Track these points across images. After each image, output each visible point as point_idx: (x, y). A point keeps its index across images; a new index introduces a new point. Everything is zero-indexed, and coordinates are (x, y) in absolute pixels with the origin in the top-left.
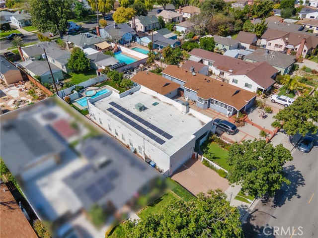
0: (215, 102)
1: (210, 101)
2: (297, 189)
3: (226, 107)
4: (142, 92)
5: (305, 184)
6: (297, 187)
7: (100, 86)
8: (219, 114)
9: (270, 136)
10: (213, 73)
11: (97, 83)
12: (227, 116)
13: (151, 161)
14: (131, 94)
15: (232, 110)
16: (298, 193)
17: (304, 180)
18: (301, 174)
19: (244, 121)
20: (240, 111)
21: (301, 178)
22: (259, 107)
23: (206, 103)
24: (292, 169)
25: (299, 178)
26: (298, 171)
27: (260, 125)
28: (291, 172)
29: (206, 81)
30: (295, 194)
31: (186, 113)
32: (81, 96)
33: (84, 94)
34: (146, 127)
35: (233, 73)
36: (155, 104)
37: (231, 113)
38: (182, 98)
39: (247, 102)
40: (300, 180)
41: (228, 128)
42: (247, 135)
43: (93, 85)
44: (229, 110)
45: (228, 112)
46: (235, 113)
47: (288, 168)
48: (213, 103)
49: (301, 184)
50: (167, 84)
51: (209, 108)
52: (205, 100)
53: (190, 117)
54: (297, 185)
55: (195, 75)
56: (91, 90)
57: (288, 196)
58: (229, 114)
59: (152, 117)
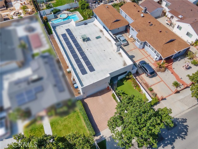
0: (148, 45)
1: (145, 43)
2: (176, 140)
3: (155, 52)
4: (94, 24)
5: (185, 139)
6: (177, 138)
7: (72, 11)
8: (149, 56)
9: (182, 87)
10: (166, 14)
11: (71, 8)
12: (154, 60)
13: (76, 83)
14: (85, 24)
15: (159, 56)
16: (175, 144)
17: (187, 135)
18: (187, 129)
19: (166, 68)
20: (165, 59)
21: (185, 132)
22: (188, 57)
23: (141, 44)
24: (182, 122)
25: (184, 131)
26: (187, 126)
27: (179, 75)
28: (181, 125)
29: (150, 24)
30: (172, 144)
31: (117, 51)
32: (56, 17)
33: (59, 16)
34: (80, 57)
35: (181, 20)
36: (97, 38)
37: (158, 58)
38: (128, 34)
39: (176, 52)
40: (184, 133)
41: (147, 72)
42: (162, 81)
43: (68, 10)
44: (157, 55)
45: (156, 57)
46: (161, 59)
47: (180, 120)
48: (147, 46)
49: (182, 137)
50: (117, 21)
51: (144, 49)
52: (141, 42)
53: (119, 55)
54: (178, 137)
55: (143, 17)
56: (65, 13)
57: (164, 143)
58: (156, 58)
59: (89, 49)
